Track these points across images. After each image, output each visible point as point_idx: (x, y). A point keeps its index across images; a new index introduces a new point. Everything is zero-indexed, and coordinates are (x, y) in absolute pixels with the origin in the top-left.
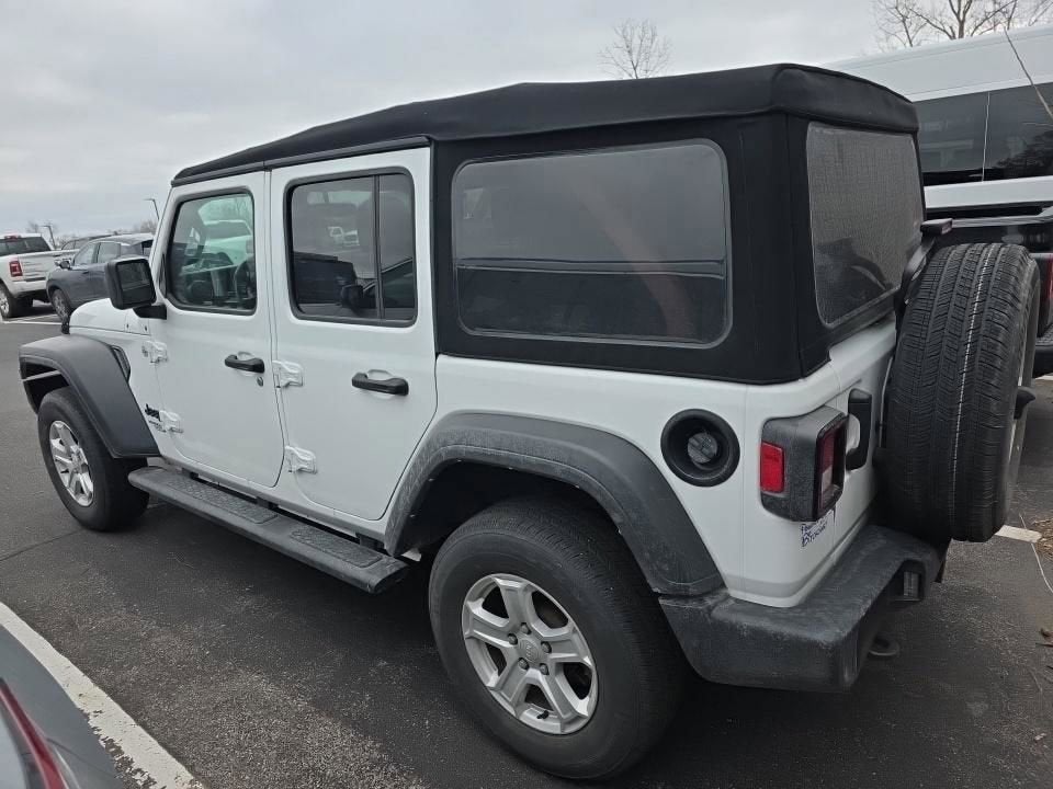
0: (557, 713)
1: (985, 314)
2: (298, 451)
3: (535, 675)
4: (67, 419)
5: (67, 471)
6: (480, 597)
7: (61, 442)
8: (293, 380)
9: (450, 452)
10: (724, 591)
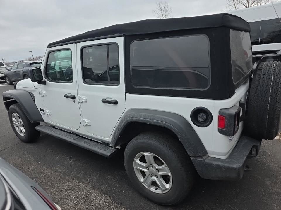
0: (161, 188)
1: (275, 80)
2: (85, 120)
3: (154, 178)
4: (17, 112)
5: (17, 127)
6: (138, 158)
7: (15, 119)
8: (84, 101)
9: (131, 120)
10: (207, 155)
